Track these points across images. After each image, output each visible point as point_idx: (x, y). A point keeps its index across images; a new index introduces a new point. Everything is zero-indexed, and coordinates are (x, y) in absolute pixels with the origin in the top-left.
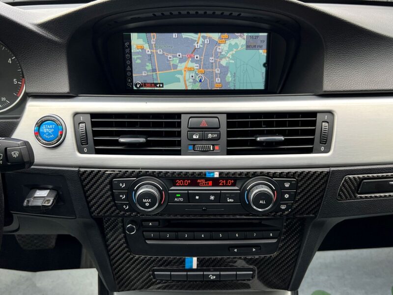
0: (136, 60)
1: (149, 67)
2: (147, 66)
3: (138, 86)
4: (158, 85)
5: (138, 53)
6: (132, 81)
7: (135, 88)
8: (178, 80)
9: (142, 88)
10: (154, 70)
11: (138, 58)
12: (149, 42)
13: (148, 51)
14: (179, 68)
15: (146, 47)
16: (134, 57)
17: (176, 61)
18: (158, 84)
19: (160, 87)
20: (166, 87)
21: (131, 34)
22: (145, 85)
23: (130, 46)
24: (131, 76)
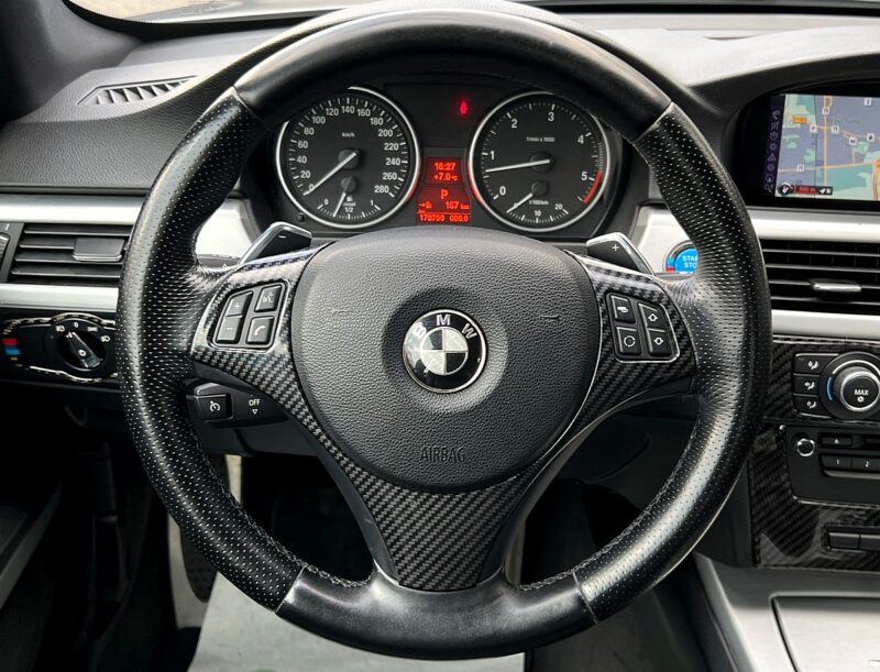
0: (789, 142)
1: (811, 156)
2: (808, 154)
3: (784, 191)
4: (823, 191)
5: (793, 131)
6: (774, 182)
7: (778, 194)
8: (863, 183)
9: (790, 195)
10: (819, 163)
11: (791, 140)
12: (817, 112)
13: (813, 128)
14: (866, 161)
15: (811, 119)
16: (785, 137)
17: (863, 147)
18: (822, 188)
19: (825, 193)
20: (837, 195)
21: (787, 96)
22: (797, 189)
23: (781, 117)
24: (775, 173)
